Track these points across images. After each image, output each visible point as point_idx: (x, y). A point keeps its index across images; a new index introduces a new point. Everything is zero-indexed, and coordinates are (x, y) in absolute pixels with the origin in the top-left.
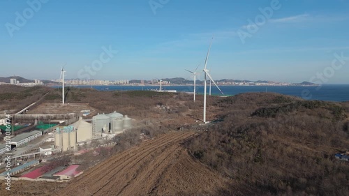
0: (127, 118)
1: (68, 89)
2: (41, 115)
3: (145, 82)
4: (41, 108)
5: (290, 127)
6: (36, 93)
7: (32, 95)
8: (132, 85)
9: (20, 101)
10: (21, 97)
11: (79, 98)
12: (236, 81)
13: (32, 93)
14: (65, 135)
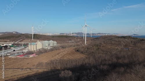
0: (55, 42)
1: (34, 35)
2: (24, 43)
3: (66, 34)
4: (24, 41)
5: (112, 42)
6: (23, 36)
7: (21, 37)
8: (61, 35)
9: (17, 39)
10: (17, 37)
11: (39, 38)
12: (104, 34)
13: (21, 36)
14: (32, 46)
